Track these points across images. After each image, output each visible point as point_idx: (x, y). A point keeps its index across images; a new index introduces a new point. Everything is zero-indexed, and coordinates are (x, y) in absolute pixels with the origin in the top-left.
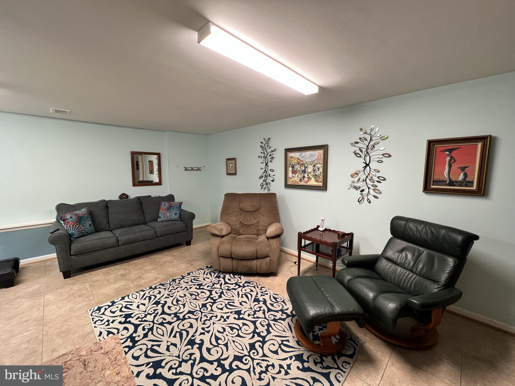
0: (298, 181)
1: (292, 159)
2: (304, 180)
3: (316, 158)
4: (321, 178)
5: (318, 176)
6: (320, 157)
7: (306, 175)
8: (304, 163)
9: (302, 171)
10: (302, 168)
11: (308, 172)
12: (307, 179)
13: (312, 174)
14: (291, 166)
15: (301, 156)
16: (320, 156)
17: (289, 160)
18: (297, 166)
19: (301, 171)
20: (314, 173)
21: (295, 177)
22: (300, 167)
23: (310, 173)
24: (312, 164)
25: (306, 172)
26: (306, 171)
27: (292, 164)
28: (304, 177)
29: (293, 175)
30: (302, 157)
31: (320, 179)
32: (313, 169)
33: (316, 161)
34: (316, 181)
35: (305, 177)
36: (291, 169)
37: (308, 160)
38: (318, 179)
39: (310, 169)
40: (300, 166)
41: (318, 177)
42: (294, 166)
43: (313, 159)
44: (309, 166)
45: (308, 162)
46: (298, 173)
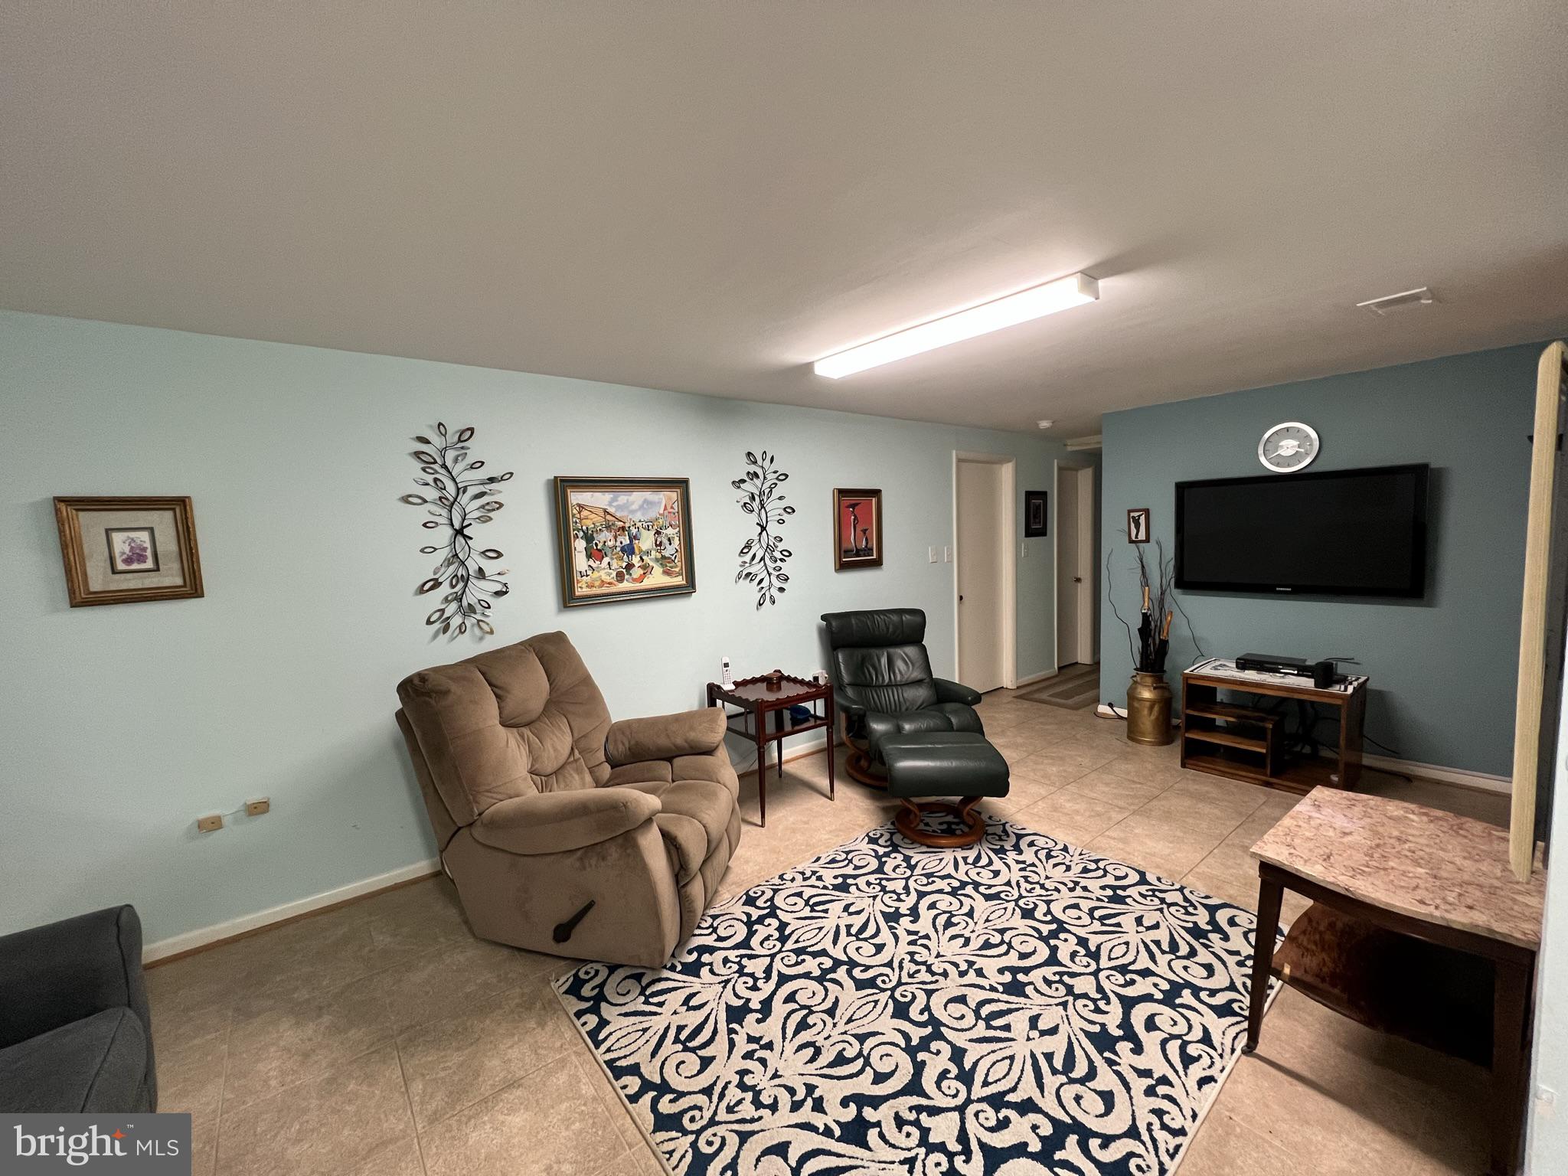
0: (612, 581)
1: (585, 513)
2: (631, 575)
3: (661, 512)
4: (679, 564)
5: (669, 558)
6: (672, 510)
7: (636, 560)
8: (627, 525)
9: (623, 550)
10: (619, 539)
11: (641, 551)
12: (641, 572)
13: (653, 556)
14: (581, 534)
15: (615, 504)
16: (672, 508)
17: (573, 516)
18: (603, 534)
19: (618, 549)
20: (660, 553)
21: (599, 569)
22: (616, 538)
23: (648, 553)
24: (650, 527)
25: (637, 551)
26: (634, 548)
27: (584, 528)
28: (629, 566)
29: (591, 562)
30: (618, 508)
31: (676, 567)
32: (656, 541)
33: (660, 521)
34: (667, 573)
35: (634, 565)
36: (580, 545)
37: (638, 517)
38: (672, 567)
39: (646, 541)
40: (613, 533)
41: (669, 563)
42: (595, 535)
43: (652, 514)
44: (644, 532)
45: (640, 521)
46: (610, 555)
